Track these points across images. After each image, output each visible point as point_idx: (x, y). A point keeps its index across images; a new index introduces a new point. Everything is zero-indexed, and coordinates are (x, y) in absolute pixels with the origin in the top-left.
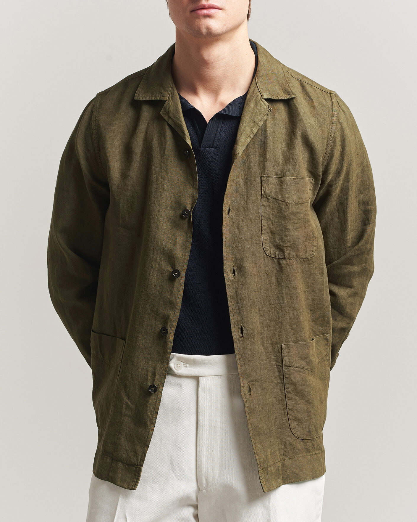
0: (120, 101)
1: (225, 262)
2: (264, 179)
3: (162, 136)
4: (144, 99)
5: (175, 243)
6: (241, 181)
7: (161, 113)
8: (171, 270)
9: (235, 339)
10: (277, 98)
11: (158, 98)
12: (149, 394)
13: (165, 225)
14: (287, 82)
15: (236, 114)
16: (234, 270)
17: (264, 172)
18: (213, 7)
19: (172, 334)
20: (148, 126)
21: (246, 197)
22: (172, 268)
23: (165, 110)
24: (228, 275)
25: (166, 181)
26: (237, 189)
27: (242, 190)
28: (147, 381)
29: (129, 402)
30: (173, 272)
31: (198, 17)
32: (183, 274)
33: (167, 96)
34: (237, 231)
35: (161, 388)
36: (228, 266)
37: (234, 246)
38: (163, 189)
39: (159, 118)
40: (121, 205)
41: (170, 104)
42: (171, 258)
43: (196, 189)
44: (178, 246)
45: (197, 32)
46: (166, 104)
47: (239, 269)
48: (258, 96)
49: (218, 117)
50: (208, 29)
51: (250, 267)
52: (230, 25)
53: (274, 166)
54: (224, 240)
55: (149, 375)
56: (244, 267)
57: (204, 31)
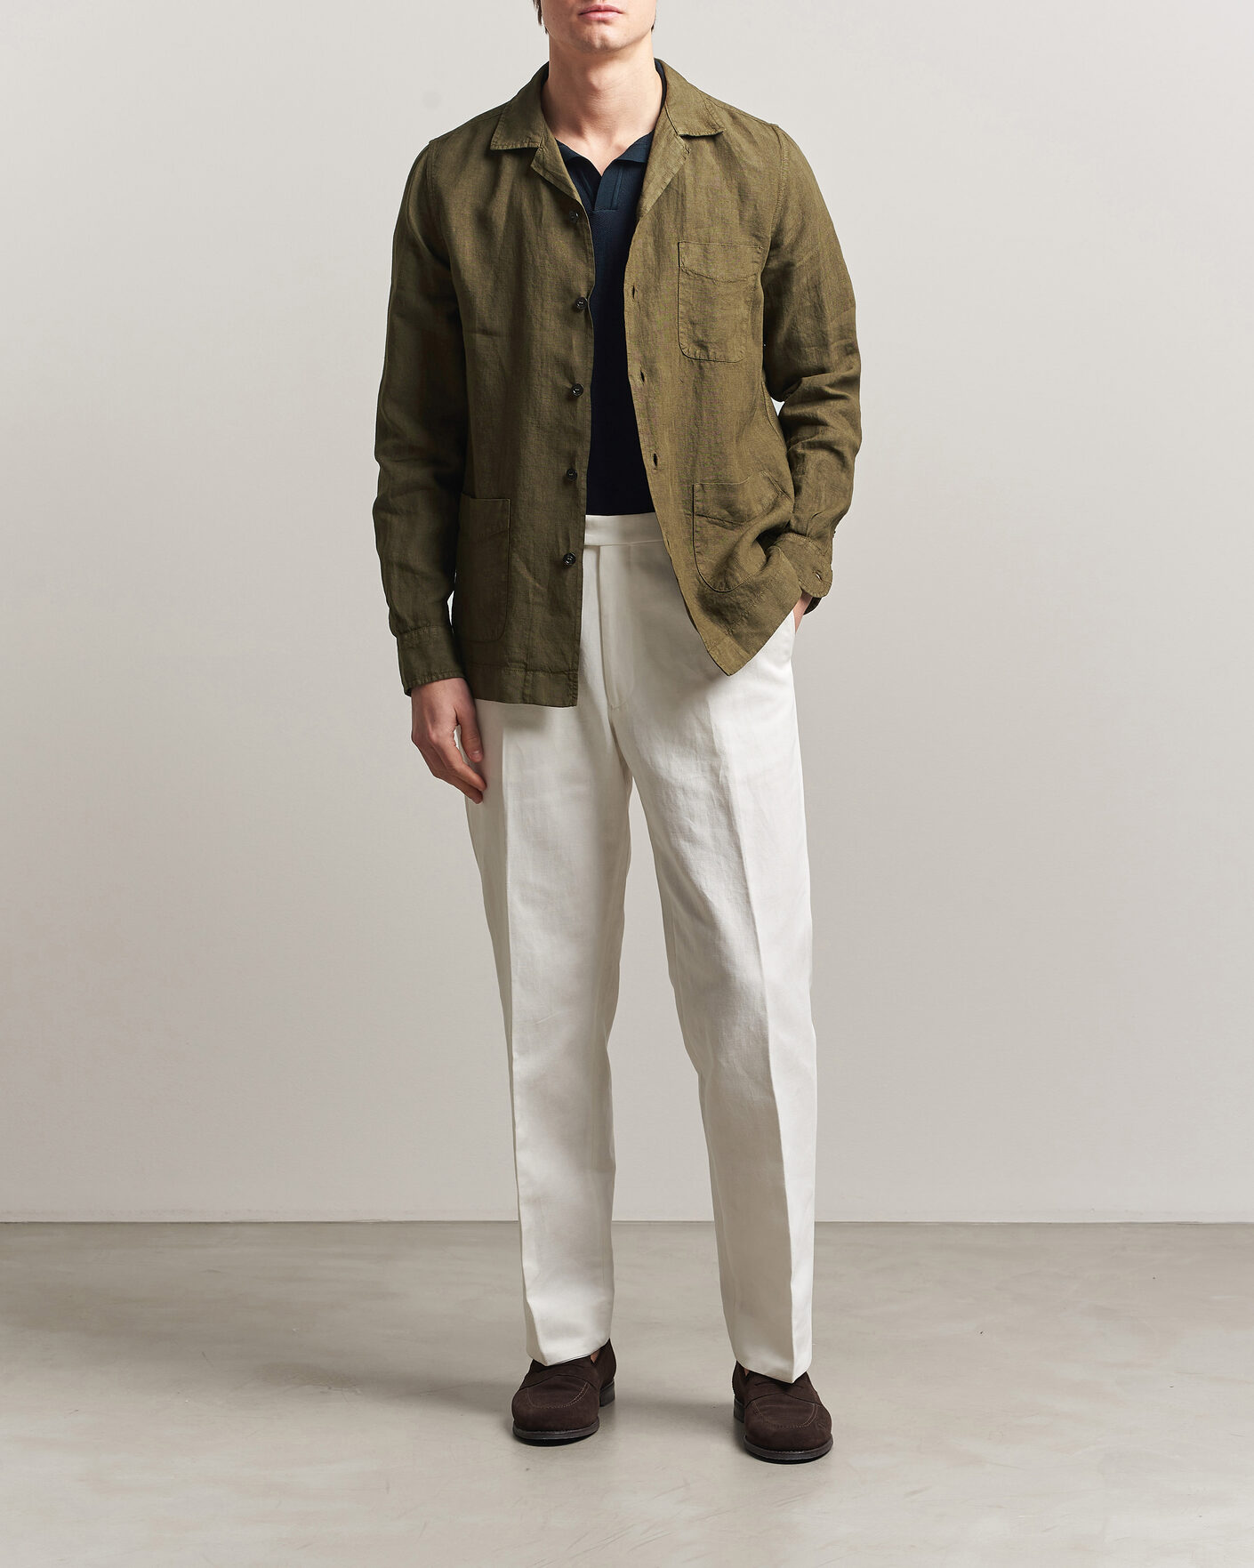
0: (466, 153)
1: (629, 362)
2: (682, 245)
3: (536, 198)
4: (505, 148)
5: (571, 347)
6: (650, 250)
7: (532, 165)
8: (569, 386)
9: (648, 472)
10: (698, 135)
11: (526, 146)
12: (567, 567)
13: (553, 322)
14: (709, 114)
15: (641, 160)
16: (642, 374)
17: (683, 236)
18: (611, 10)
19: (584, 478)
20: (513, 186)
21: (658, 270)
22: (571, 383)
23: (538, 161)
24: (635, 381)
25: (547, 262)
26: (645, 261)
27: (652, 261)
28: (559, 549)
29: (537, 585)
30: (573, 389)
31: (589, 22)
32: (587, 390)
33: (539, 141)
34: (645, 319)
35: (580, 557)
36: (634, 369)
37: (641, 339)
38: (545, 274)
39: (528, 174)
40: (477, 300)
41: (543, 152)
42: (566, 369)
43: (592, 267)
44: (575, 352)
45: (587, 46)
46: (539, 152)
47: (649, 372)
48: (670, 132)
49: (618, 164)
50: (603, 39)
51: (663, 369)
52: (632, 37)
53: (696, 228)
54: (627, 331)
55: (560, 540)
56: (656, 370)
57: (597, 43)
